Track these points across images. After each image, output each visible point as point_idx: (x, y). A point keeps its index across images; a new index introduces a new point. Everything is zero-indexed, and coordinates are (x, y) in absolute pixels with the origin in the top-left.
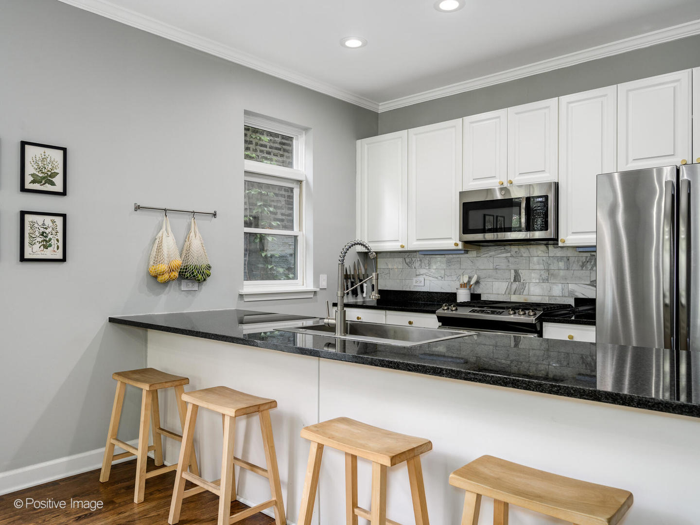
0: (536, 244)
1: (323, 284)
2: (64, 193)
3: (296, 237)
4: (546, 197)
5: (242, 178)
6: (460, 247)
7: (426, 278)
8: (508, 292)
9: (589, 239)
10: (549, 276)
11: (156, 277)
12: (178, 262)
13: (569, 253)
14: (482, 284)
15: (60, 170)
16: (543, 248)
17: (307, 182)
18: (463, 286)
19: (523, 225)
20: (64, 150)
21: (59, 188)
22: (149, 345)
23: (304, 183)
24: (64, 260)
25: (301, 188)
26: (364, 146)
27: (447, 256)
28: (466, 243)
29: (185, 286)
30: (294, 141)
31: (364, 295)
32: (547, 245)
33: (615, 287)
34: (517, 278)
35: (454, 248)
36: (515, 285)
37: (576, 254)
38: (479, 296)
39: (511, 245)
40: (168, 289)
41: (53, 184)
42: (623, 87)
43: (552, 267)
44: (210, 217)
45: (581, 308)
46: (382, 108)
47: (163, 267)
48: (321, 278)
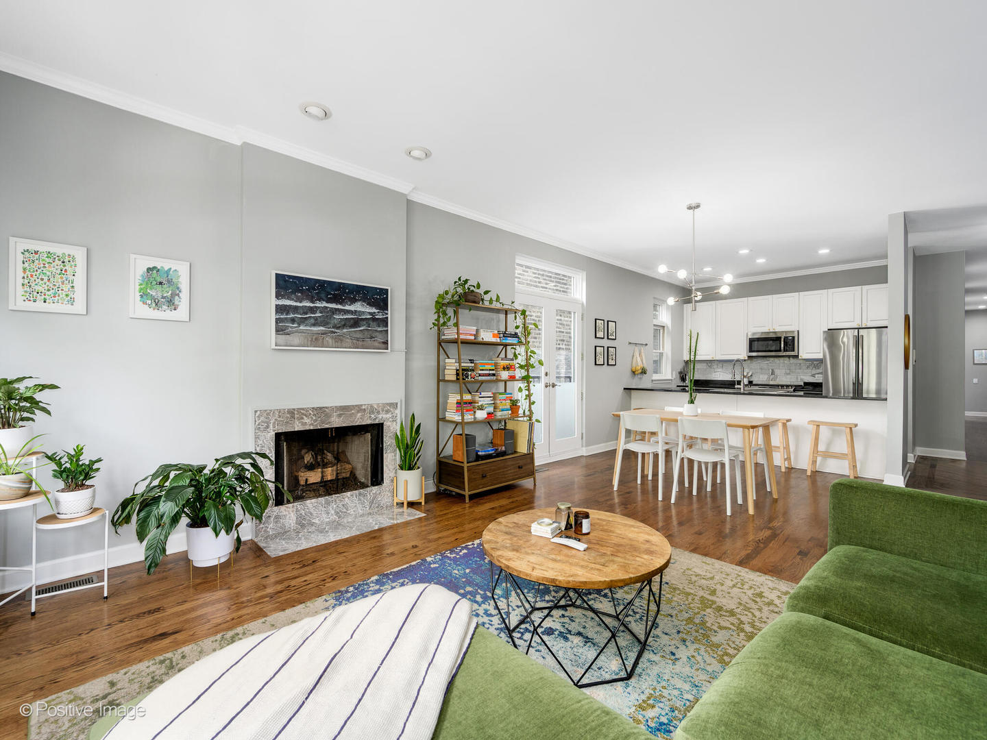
1: (674, 376)
2: (615, 339)
3: (661, 354)
4: (794, 337)
5: (653, 327)
6: (746, 358)
7: (721, 373)
8: (768, 380)
10: (790, 371)
11: (634, 372)
13: (801, 362)
14: (754, 376)
15: (614, 330)
16: (789, 359)
17: (668, 327)
18: (745, 377)
19: (782, 348)
20: (615, 322)
21: (614, 337)
22: (632, 400)
23: (666, 328)
24: (616, 364)
25: (664, 330)
26: (688, 307)
27: (736, 363)
28: (749, 357)
29: (642, 376)
30: (661, 307)
31: (686, 382)
32: (791, 358)
34: (773, 373)
35: (743, 359)
36: (772, 377)
37: (806, 362)
39: (770, 357)
40: (637, 377)
42: (831, 291)
43: (791, 368)
44: (645, 346)
45: (807, 387)
48: (674, 373)
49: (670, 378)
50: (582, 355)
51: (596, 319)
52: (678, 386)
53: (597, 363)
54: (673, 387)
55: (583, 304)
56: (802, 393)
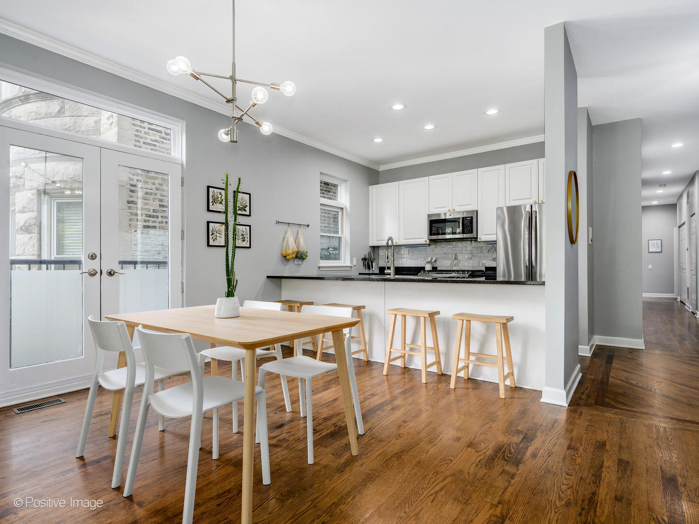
0: (466, 241)
1: (355, 263)
2: (250, 215)
3: (340, 238)
4: (472, 217)
5: (319, 207)
6: (428, 242)
7: (407, 259)
8: (452, 265)
9: (492, 238)
10: (472, 256)
11: (285, 257)
12: (296, 249)
13: (482, 245)
14: (438, 262)
15: (248, 204)
16: (469, 242)
17: (346, 209)
18: (428, 262)
19: (461, 231)
20: (250, 194)
21: (248, 213)
22: (282, 290)
23: (344, 209)
24: (250, 247)
25: (342, 212)
26: (373, 189)
27: (419, 248)
28: (431, 240)
29: (297, 262)
30: (339, 187)
31: (373, 269)
32: (471, 241)
33: (504, 261)
34: (456, 258)
35: (425, 243)
36: (455, 262)
37: (486, 245)
38: (436, 268)
39: (453, 241)
40: (289, 263)
41: (246, 211)
42: (508, 166)
43: (473, 252)
44: (306, 227)
45: (488, 272)
46: (382, 168)
47: (290, 252)
48: (355, 259)
49: (349, 264)
50: (183, 231)
51: (208, 187)
52: (360, 274)
53: (211, 243)
54: (354, 274)
55: (182, 165)
56: (483, 279)
